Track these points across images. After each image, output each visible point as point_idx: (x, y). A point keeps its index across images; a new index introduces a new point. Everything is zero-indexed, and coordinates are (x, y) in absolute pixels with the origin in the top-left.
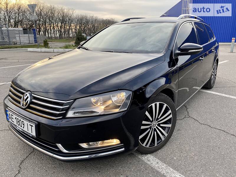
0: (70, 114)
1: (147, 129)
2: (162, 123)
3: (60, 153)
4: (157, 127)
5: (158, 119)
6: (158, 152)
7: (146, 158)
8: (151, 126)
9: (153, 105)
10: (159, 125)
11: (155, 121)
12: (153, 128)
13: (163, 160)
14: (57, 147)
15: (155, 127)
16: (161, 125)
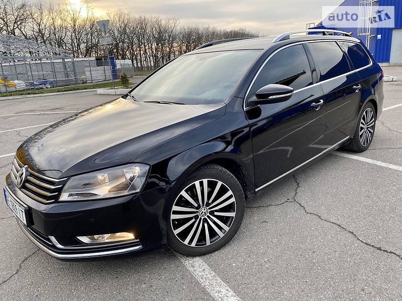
0: (64, 197)
1: (190, 219)
2: (217, 211)
3: (53, 247)
4: (208, 216)
5: (208, 204)
6: (213, 254)
7: (190, 262)
8: (198, 214)
9: (197, 183)
10: (212, 213)
11: (205, 206)
12: (203, 218)
13: (214, 267)
14: (49, 240)
15: (206, 217)
16: (216, 213)
